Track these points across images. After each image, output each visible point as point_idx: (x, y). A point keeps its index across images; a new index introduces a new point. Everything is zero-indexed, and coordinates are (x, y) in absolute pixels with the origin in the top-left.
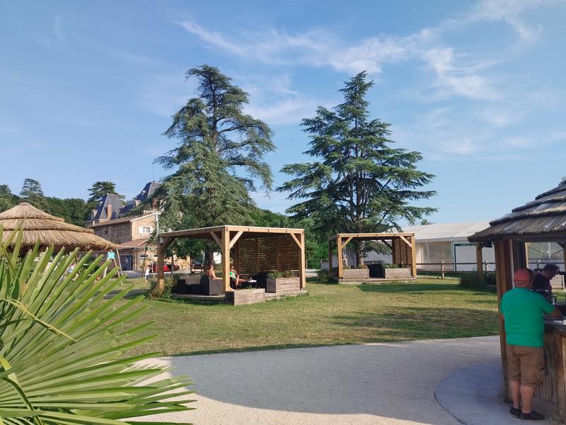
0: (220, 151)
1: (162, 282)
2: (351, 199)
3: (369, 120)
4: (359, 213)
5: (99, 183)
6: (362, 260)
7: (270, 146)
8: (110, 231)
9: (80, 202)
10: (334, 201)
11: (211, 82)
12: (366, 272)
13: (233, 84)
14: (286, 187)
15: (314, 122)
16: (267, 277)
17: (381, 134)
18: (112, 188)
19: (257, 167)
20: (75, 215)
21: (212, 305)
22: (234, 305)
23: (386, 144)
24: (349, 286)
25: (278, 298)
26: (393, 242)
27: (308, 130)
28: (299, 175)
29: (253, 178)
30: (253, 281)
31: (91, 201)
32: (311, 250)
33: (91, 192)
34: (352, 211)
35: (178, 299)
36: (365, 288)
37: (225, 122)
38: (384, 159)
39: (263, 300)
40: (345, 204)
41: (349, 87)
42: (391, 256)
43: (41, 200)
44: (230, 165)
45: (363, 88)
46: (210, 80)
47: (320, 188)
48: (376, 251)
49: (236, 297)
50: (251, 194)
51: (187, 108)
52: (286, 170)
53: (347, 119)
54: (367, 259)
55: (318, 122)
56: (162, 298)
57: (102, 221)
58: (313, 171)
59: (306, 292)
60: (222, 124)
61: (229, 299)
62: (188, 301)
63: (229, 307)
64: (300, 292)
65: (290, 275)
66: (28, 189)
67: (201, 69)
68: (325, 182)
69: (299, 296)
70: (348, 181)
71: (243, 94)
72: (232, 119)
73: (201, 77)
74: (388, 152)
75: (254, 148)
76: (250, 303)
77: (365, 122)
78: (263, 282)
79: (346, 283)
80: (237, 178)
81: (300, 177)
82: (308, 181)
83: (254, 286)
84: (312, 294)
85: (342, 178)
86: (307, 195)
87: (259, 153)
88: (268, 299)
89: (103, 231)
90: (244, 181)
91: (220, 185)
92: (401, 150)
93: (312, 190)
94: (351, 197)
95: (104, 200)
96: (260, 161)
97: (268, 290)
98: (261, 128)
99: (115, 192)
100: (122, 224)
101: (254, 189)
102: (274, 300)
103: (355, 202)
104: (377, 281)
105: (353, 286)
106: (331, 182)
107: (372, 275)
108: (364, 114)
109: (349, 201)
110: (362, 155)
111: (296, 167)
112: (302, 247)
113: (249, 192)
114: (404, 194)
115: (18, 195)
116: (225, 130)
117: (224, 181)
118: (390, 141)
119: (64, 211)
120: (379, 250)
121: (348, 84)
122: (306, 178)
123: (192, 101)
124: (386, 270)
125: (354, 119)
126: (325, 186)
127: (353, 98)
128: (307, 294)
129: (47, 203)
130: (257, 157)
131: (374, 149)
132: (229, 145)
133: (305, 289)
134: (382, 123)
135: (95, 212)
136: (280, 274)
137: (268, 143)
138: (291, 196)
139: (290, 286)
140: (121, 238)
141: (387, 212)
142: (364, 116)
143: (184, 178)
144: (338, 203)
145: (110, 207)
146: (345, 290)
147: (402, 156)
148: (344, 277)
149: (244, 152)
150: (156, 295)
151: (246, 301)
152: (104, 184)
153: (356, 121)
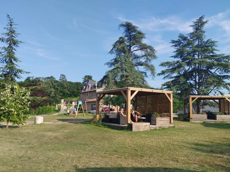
0: (133, 59)
1: (98, 116)
2: (196, 80)
3: (205, 40)
4: (199, 86)
5: (86, 76)
6: (201, 110)
7: (155, 57)
8: (88, 94)
9: (80, 83)
10: (186, 80)
11: (129, 30)
12: (205, 116)
13: (138, 29)
14: (162, 73)
15: (177, 42)
16: (151, 116)
17: (212, 47)
18: (91, 78)
19: (148, 66)
20: (78, 89)
21: (120, 130)
22: (132, 131)
23: (214, 51)
24: (196, 123)
25: (158, 128)
26: (219, 101)
27: (173, 46)
28: (169, 67)
29: (147, 72)
30: (144, 118)
31: (83, 83)
32: (175, 103)
33: (83, 79)
34: (195, 85)
35: (105, 125)
36: (205, 124)
37: (135, 47)
38: (214, 59)
39: (149, 129)
40: (192, 82)
41: (195, 24)
42: (218, 109)
43: (66, 82)
44: (136, 66)
45: (203, 24)
46: (128, 28)
47: (179, 73)
48: (209, 105)
49: (133, 126)
50: (146, 79)
51: (119, 41)
52: (162, 65)
53: (194, 40)
54: (204, 110)
55: (179, 42)
56: (97, 125)
57: (87, 90)
58: (176, 65)
59: (173, 125)
60: (134, 48)
61: (130, 127)
62: (109, 127)
63: (129, 132)
64: (169, 125)
65: (164, 116)
66: (62, 78)
67: (125, 24)
68: (182, 71)
69: (169, 127)
70: (194, 70)
71: (142, 34)
72: (138, 46)
73: (125, 27)
74: (216, 56)
75: (147, 58)
76: (142, 130)
77: (203, 41)
78: (149, 119)
79: (194, 121)
80: (139, 71)
81: (169, 68)
82: (173, 70)
83: (144, 121)
84: (176, 127)
85: (191, 69)
86: (173, 78)
87: (150, 60)
88: (152, 129)
89: (86, 94)
90: (143, 72)
91: (132, 74)
92: (223, 54)
93: (175, 74)
94: (195, 78)
95: (88, 83)
96: (150, 64)
97: (151, 123)
98: (151, 49)
99: (92, 79)
100: (93, 91)
101: (147, 76)
102: (155, 129)
103: (197, 81)
104: (212, 121)
105: (198, 123)
106: (185, 71)
107: (209, 118)
108: (203, 37)
109: (194, 80)
110: (201, 57)
111: (167, 63)
112: (171, 101)
113: (145, 78)
114: (224, 77)
115: (58, 80)
116: (135, 51)
117: (133, 72)
118: (217, 50)
119: (74, 87)
120: (211, 105)
121: (195, 22)
122: (172, 69)
123: (121, 38)
124: (217, 115)
125: (198, 40)
126: (182, 73)
127: (197, 29)
128: (174, 127)
129: (68, 84)
130: (149, 62)
131: (208, 54)
132: (136, 57)
133: (173, 124)
134: (213, 41)
135: (85, 87)
136: (159, 115)
137: (153, 56)
138: (165, 78)
139: (164, 122)
140: (92, 97)
141: (215, 86)
142: (203, 38)
143: (116, 71)
144: (188, 82)
145: (90, 85)
146: (194, 125)
147: (224, 58)
148: (193, 118)
149: (143, 60)
150: (94, 123)
151: (139, 129)
152: (88, 76)
153: (198, 41)
